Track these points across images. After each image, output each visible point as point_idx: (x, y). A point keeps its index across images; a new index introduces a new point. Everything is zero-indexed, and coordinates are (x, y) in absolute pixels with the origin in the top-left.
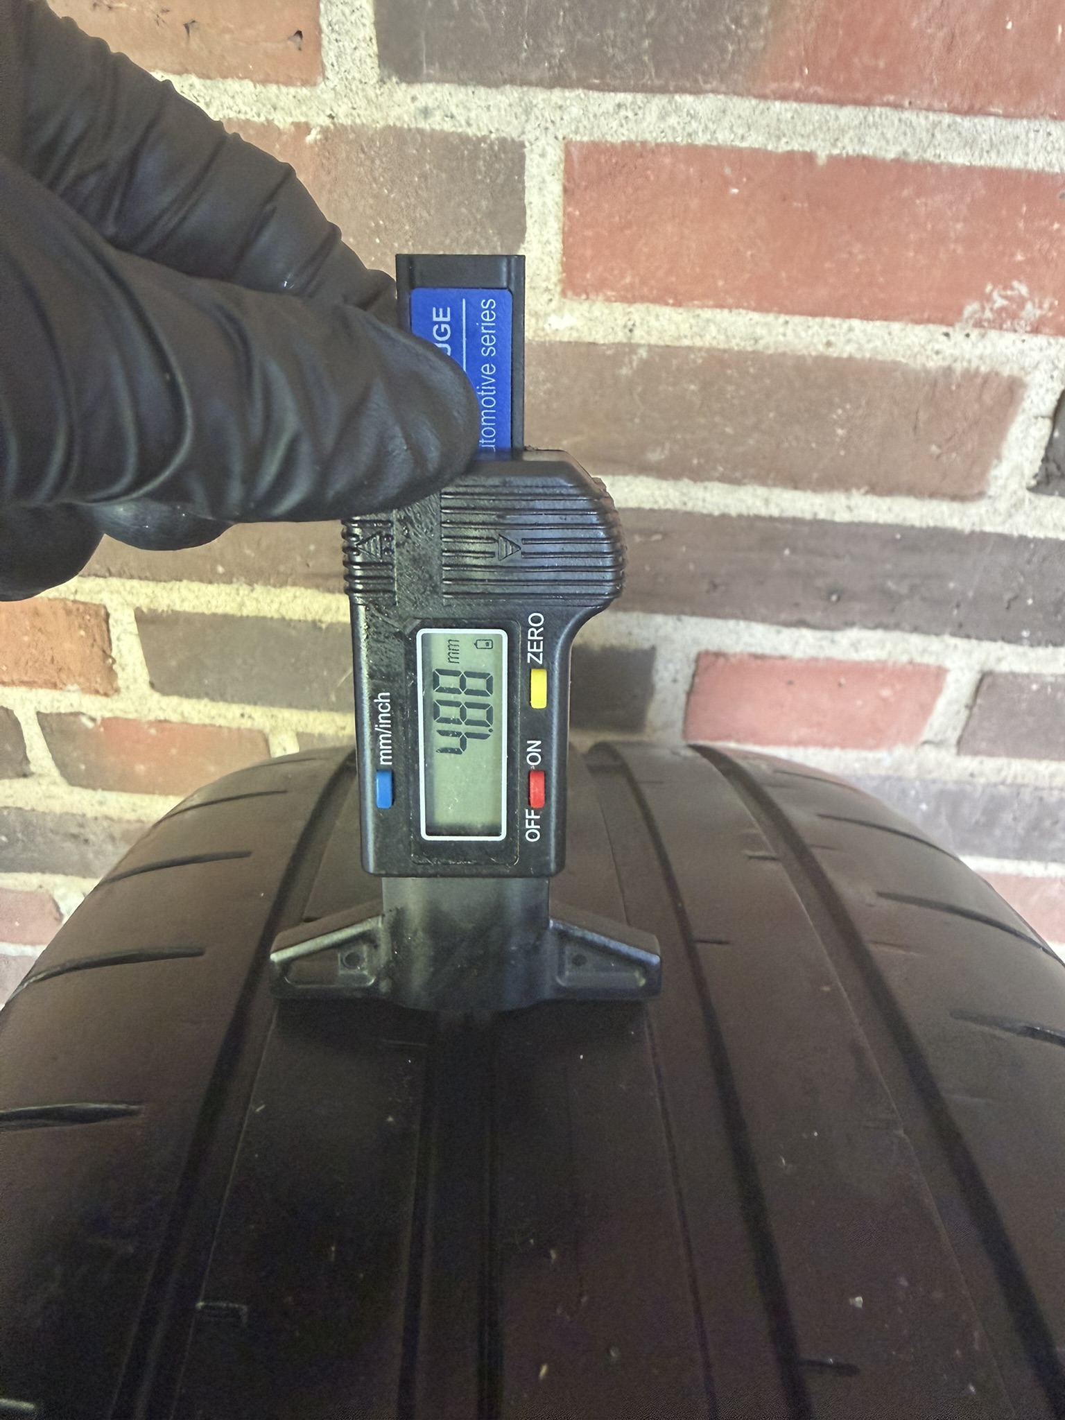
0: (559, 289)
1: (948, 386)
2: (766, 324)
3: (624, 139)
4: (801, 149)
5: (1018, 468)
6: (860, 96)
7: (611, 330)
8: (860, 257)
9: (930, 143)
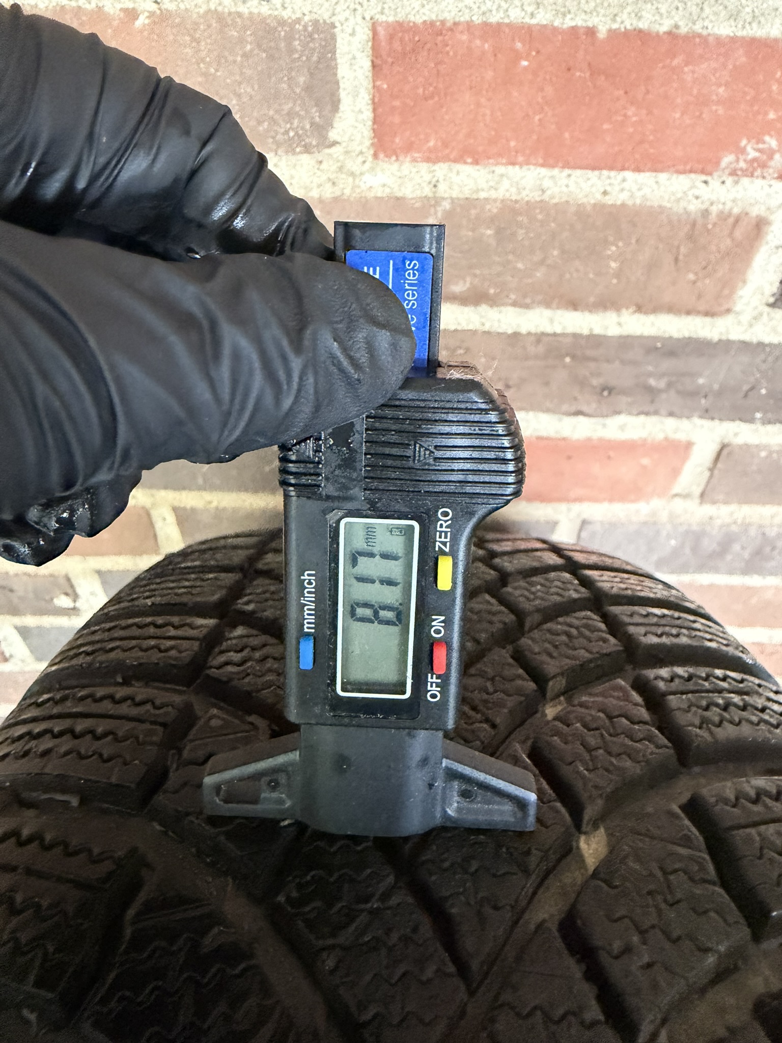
0: (372, 152)
1: (705, 226)
2: (552, 177)
4: (584, 25)
5: (760, 289)
7: (417, 187)
9: (699, 17)
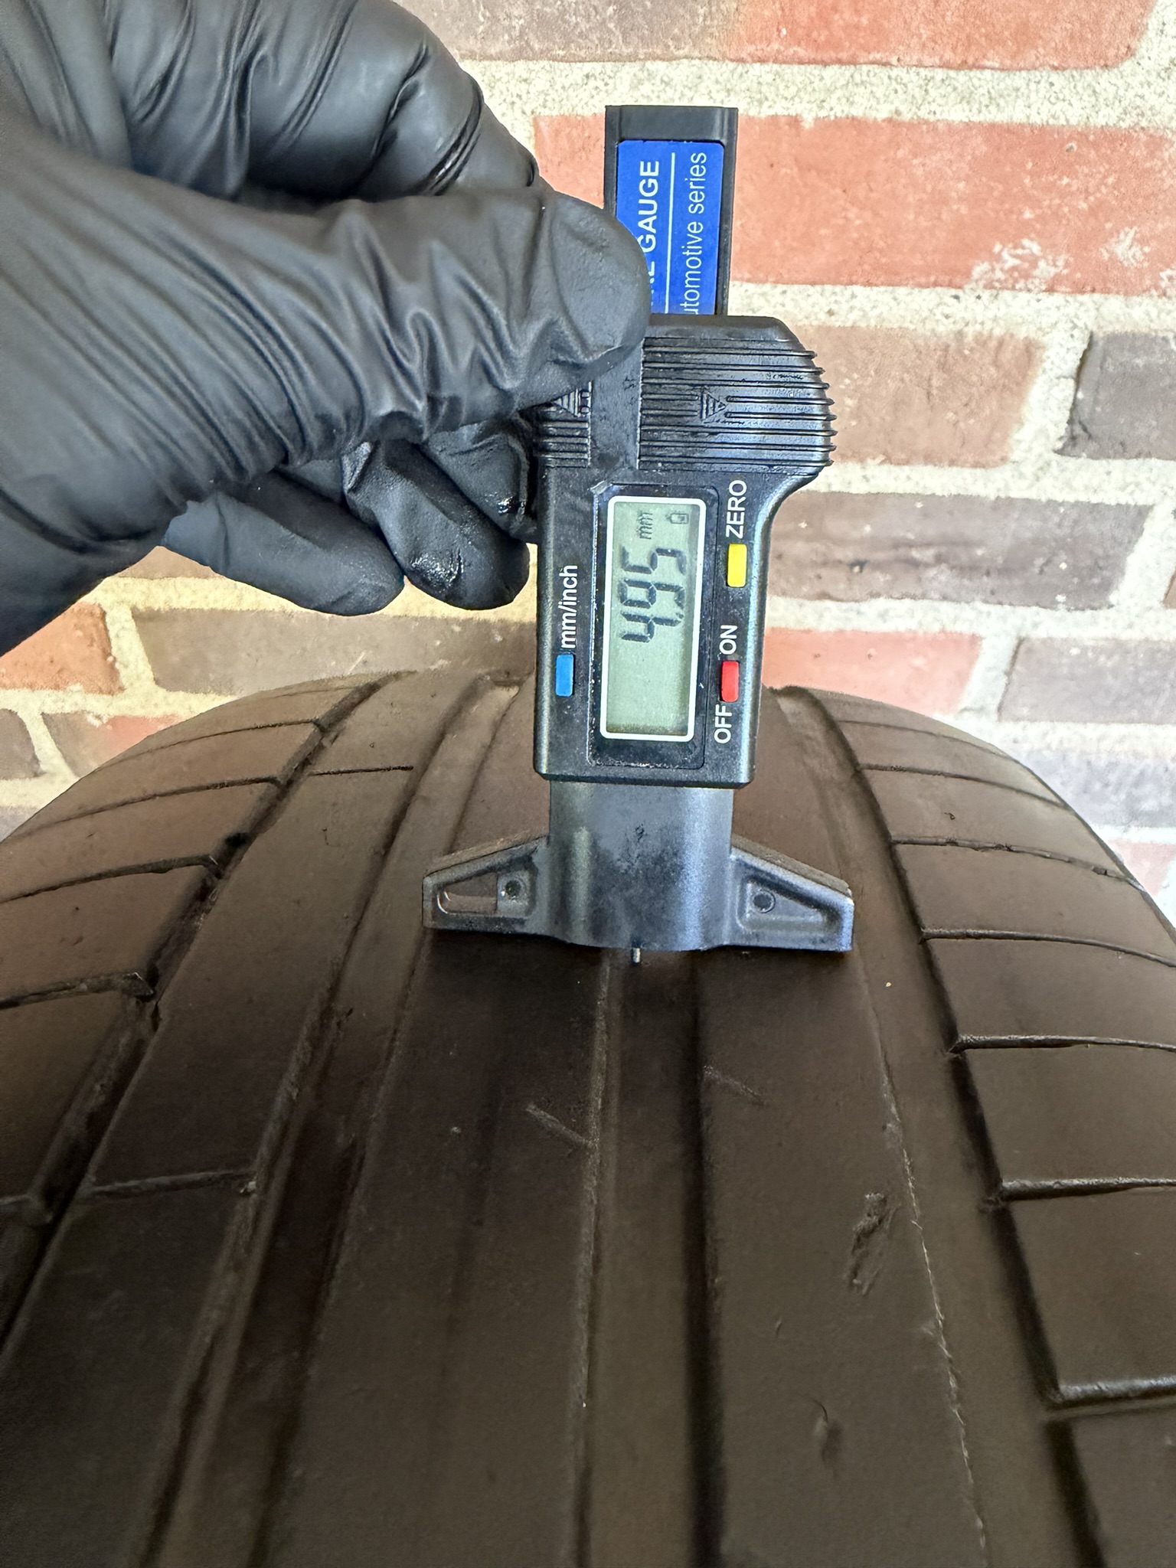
1: (960, 352)
2: (764, 294)
4: (786, 113)
5: (1042, 431)
6: (844, 56)
8: (858, 222)
9: (924, 100)
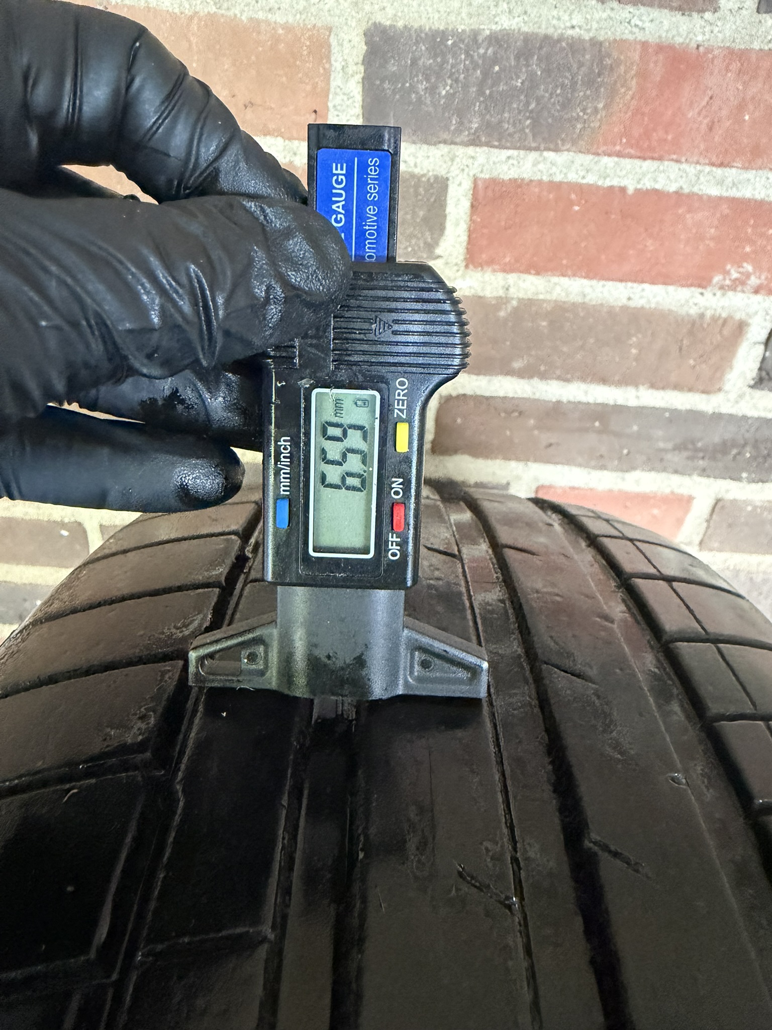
0: (464, 264)
1: (701, 325)
2: (591, 286)
3: (511, 177)
4: (619, 185)
5: (743, 374)
6: (656, 155)
7: (494, 289)
8: (651, 248)
9: (697, 182)
